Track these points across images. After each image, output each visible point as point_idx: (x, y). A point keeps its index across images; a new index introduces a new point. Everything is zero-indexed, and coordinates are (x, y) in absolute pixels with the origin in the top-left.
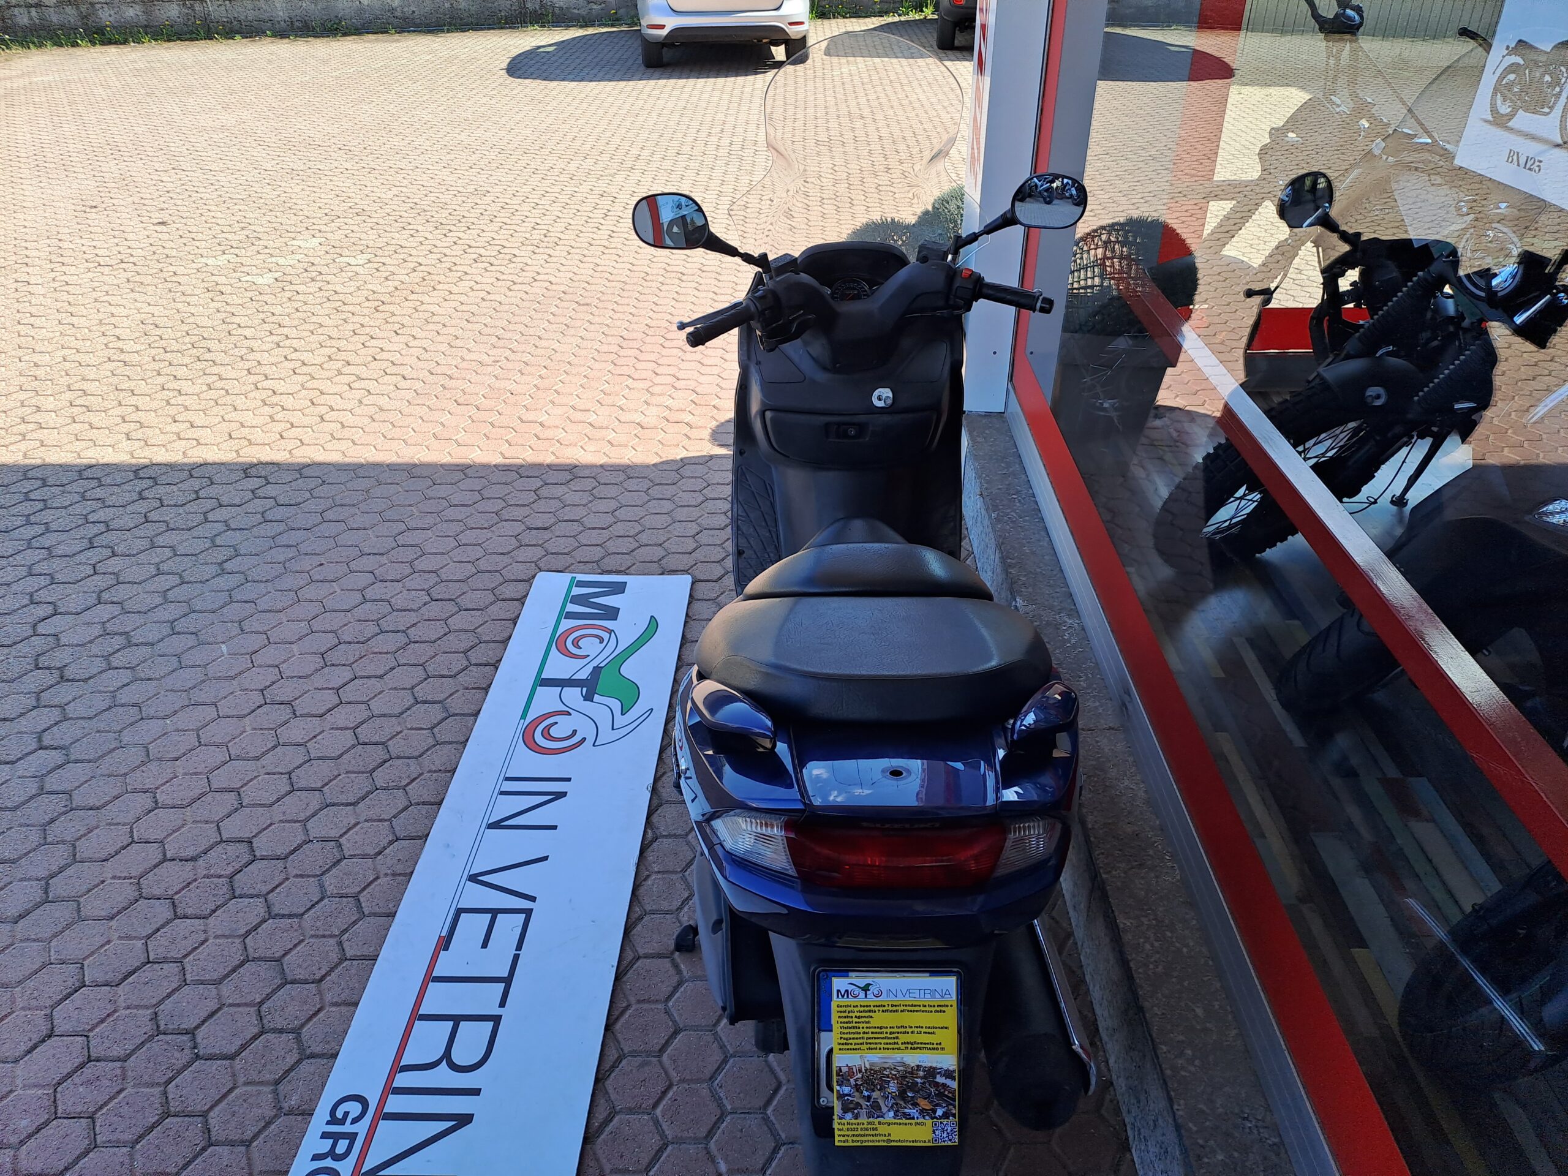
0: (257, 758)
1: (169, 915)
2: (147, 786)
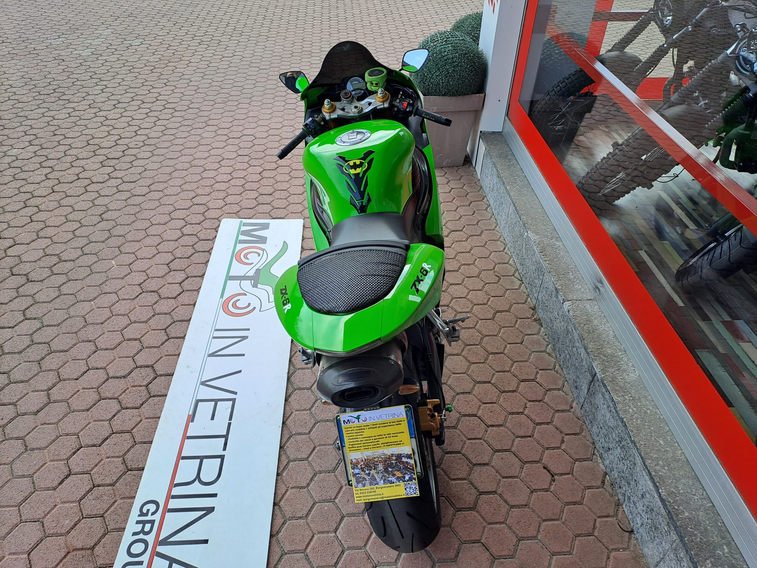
0: (146, 322)
1: (118, 407)
2: (90, 339)
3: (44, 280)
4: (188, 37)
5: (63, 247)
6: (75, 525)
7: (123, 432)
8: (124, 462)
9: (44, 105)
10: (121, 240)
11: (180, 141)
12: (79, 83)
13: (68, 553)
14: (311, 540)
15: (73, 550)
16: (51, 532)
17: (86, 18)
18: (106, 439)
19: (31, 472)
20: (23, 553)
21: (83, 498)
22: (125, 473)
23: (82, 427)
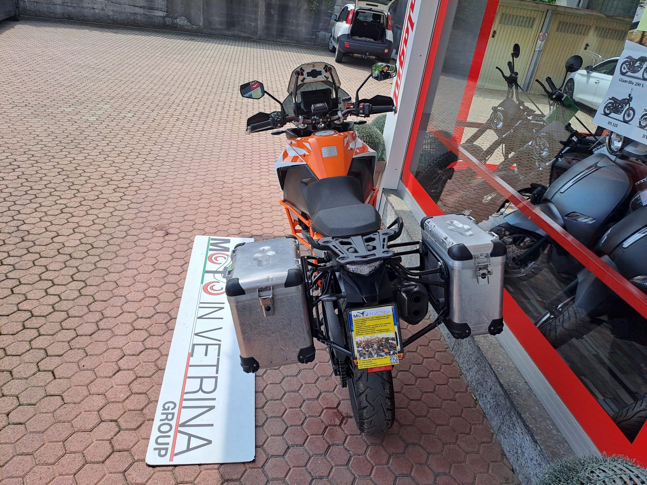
3: (83, 258)
4: (168, 115)
5: (94, 239)
6: (127, 398)
7: (152, 348)
8: (156, 365)
9: (65, 150)
10: (135, 238)
11: (171, 181)
12: (90, 138)
13: (125, 412)
14: (285, 411)
15: (129, 411)
16: (113, 400)
17: (89, 96)
18: (142, 352)
19: (93, 367)
20: (95, 411)
21: (131, 383)
22: (157, 371)
23: (124, 344)
